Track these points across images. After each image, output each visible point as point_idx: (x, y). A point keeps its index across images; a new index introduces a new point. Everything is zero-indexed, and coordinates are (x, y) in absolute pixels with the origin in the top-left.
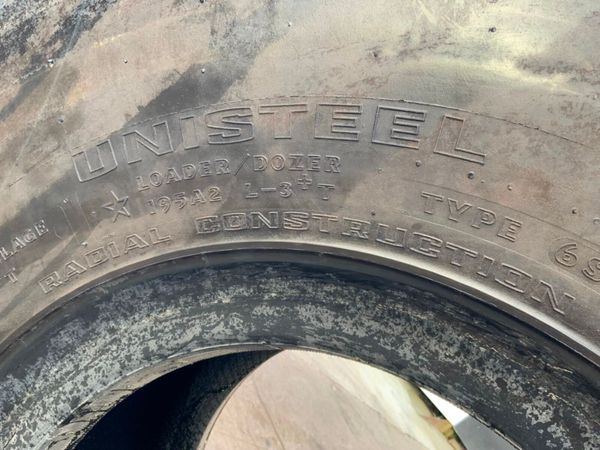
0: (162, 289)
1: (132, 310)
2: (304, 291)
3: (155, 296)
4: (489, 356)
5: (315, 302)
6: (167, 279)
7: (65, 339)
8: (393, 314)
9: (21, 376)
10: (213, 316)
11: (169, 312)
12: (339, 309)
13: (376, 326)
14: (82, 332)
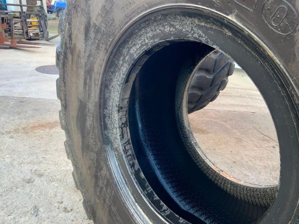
0: (112, 70)
1: (111, 79)
2: (128, 47)
3: (112, 73)
4: (155, 27)
5: (131, 47)
6: (110, 67)
7: (107, 95)
8: (140, 36)
9: (107, 109)
10: (122, 68)
11: (117, 74)
12: (135, 45)
13: (140, 41)
14: (109, 91)
